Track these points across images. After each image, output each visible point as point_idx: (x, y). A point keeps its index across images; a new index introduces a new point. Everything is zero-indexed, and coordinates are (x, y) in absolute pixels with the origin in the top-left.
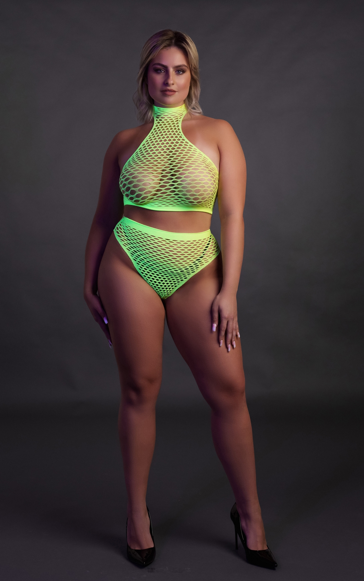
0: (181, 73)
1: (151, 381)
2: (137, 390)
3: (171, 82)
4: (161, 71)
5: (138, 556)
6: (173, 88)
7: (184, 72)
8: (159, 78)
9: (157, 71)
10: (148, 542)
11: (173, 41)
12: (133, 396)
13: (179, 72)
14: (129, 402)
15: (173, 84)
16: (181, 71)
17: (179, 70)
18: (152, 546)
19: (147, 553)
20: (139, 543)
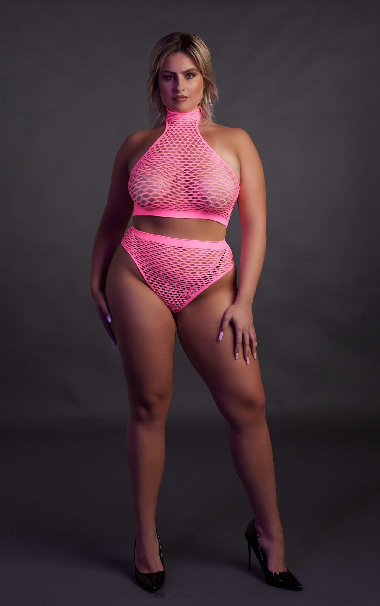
0: (192, 77)
1: (161, 397)
2: (148, 407)
3: (181, 88)
4: (170, 78)
5: (148, 580)
6: (184, 93)
7: (194, 75)
8: (168, 85)
9: (166, 78)
10: (157, 565)
11: (180, 46)
12: (143, 412)
13: (189, 76)
14: (138, 419)
15: (183, 90)
16: (191, 75)
17: (189, 75)
18: (162, 570)
19: (157, 576)
20: (148, 566)
